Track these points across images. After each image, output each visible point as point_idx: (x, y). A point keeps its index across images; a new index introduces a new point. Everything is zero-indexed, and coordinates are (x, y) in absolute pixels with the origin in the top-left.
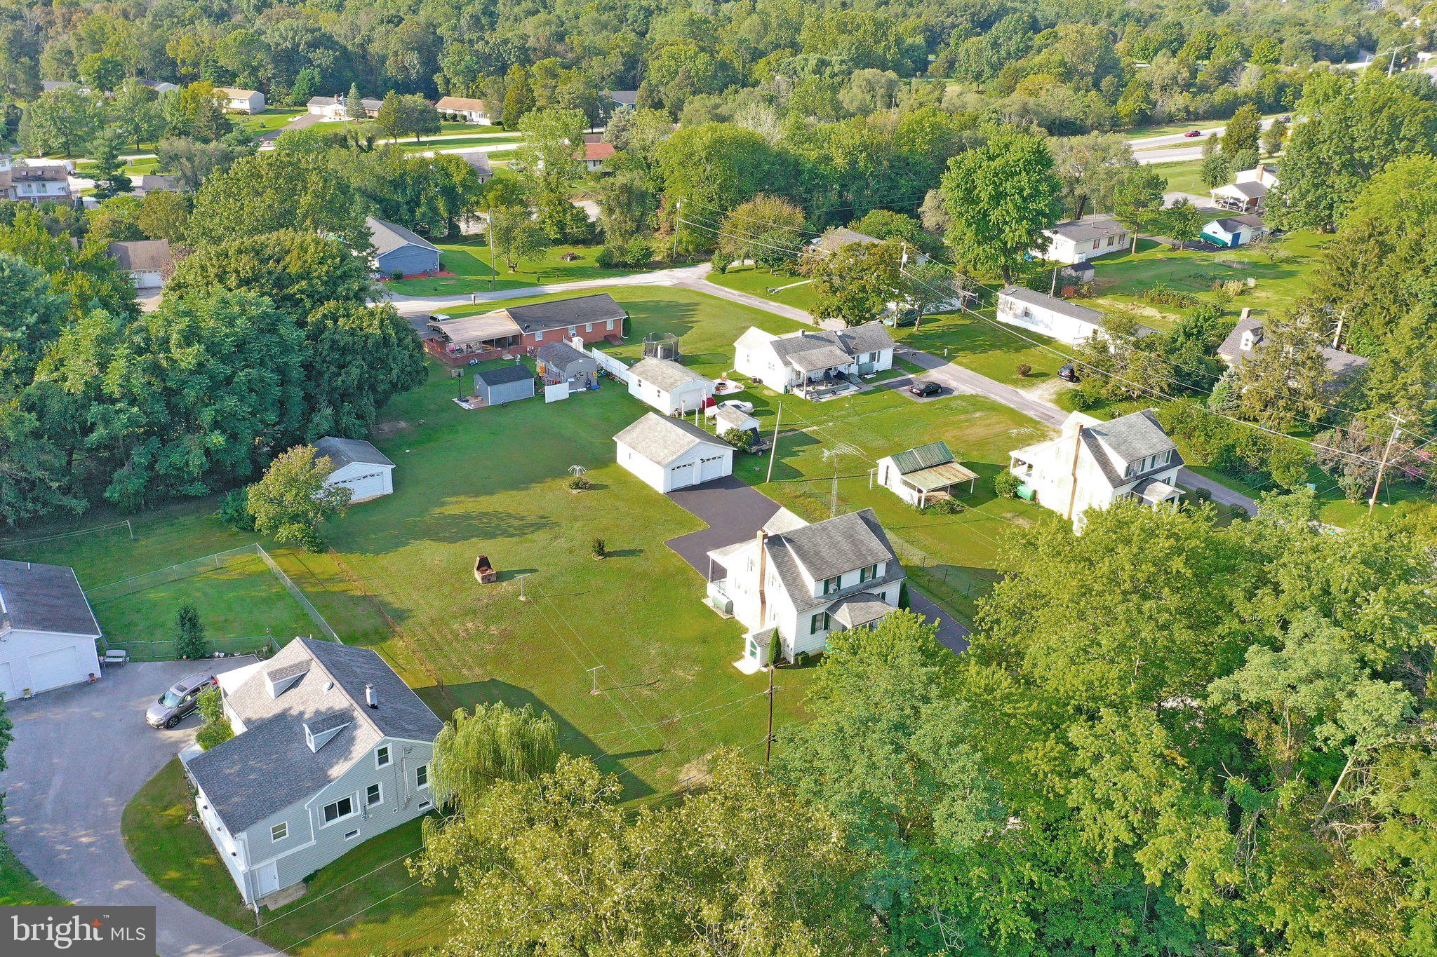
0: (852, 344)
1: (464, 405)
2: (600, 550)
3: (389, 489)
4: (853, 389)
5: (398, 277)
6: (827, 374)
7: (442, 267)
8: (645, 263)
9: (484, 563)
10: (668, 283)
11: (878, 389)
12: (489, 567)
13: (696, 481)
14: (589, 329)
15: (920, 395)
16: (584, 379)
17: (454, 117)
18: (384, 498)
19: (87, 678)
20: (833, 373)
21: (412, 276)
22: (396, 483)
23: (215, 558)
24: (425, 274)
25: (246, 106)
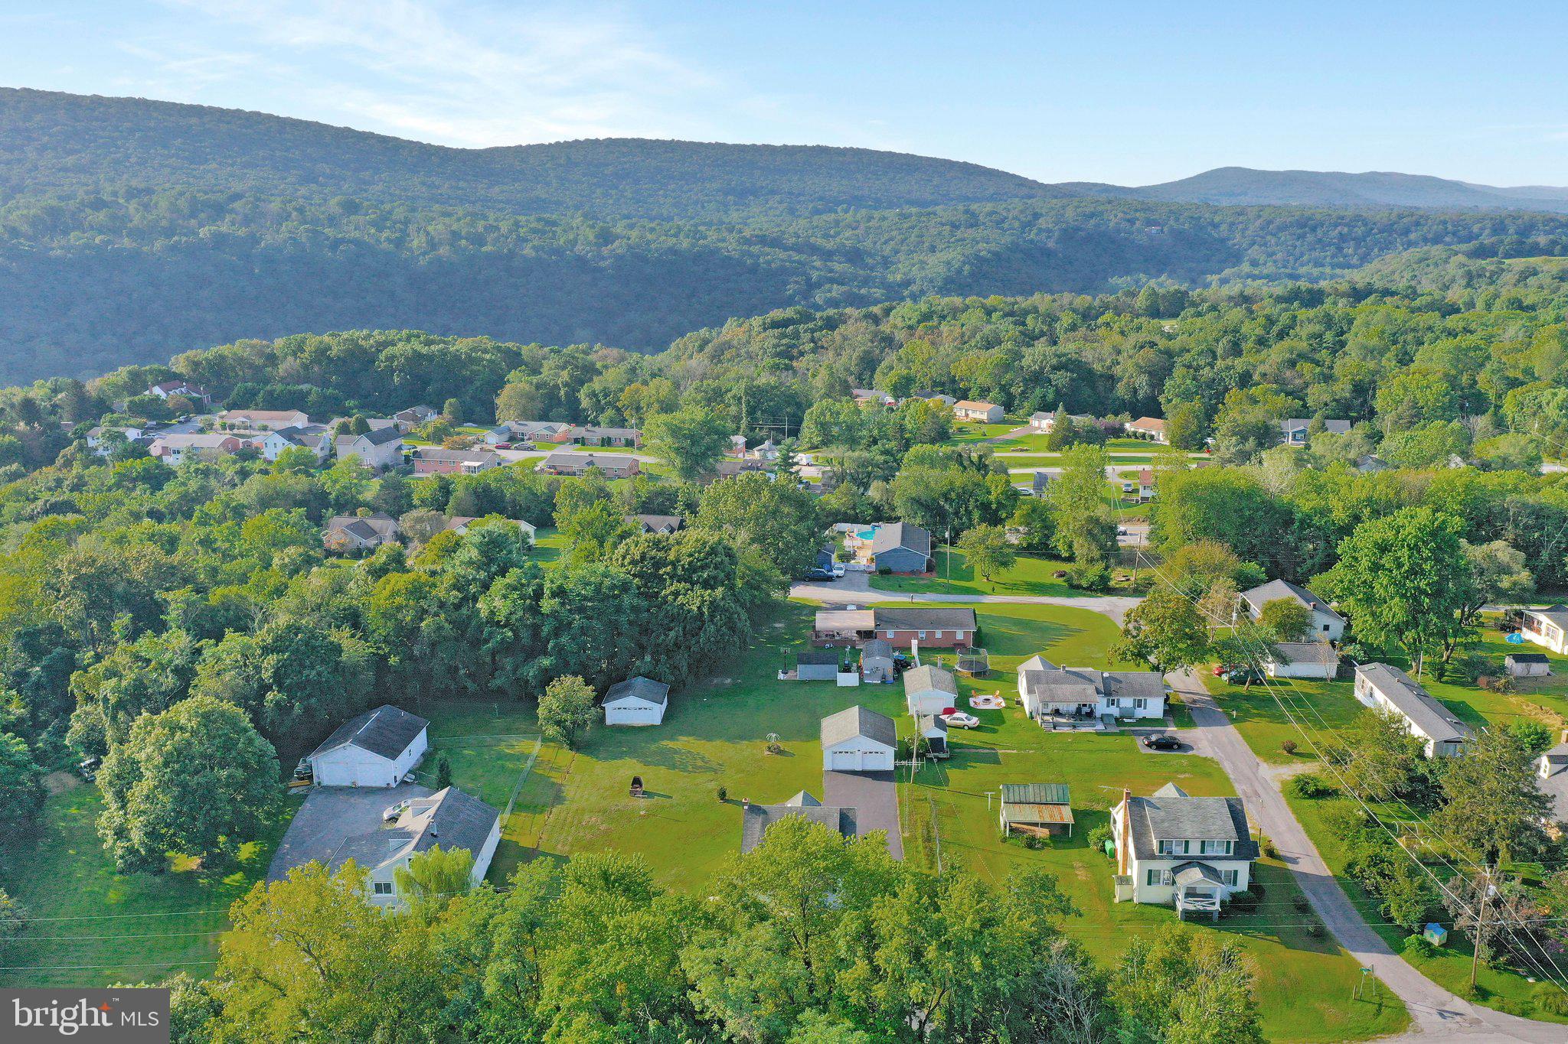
0: (1113, 686)
1: (781, 676)
2: (723, 795)
3: (658, 722)
4: (1100, 727)
5: (885, 572)
6: (1079, 710)
7: (930, 568)
8: (1103, 587)
9: (637, 781)
10: (1097, 609)
11: (1122, 733)
12: (641, 786)
13: (859, 768)
14: (939, 634)
15: (1150, 745)
16: (880, 673)
17: (1143, 436)
18: (653, 726)
19: (384, 786)
20: (1086, 710)
21: (898, 573)
22: (667, 717)
23: (513, 739)
24: (913, 572)
25: (984, 417)
